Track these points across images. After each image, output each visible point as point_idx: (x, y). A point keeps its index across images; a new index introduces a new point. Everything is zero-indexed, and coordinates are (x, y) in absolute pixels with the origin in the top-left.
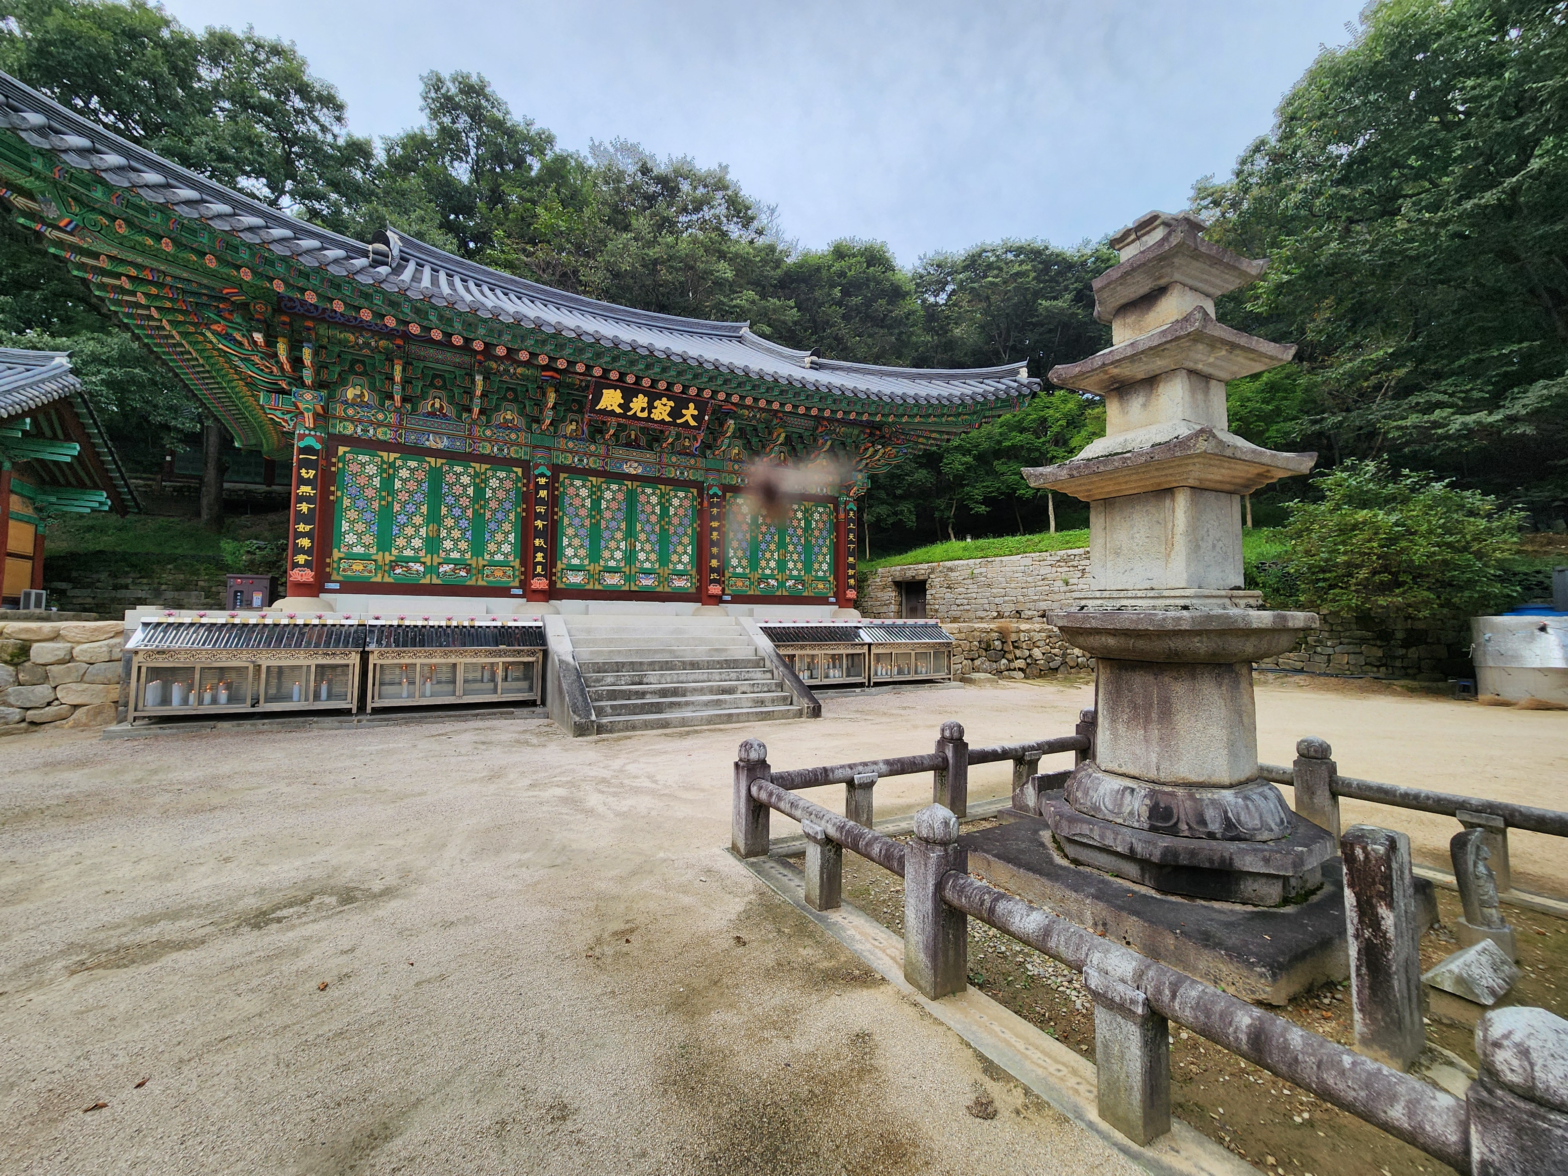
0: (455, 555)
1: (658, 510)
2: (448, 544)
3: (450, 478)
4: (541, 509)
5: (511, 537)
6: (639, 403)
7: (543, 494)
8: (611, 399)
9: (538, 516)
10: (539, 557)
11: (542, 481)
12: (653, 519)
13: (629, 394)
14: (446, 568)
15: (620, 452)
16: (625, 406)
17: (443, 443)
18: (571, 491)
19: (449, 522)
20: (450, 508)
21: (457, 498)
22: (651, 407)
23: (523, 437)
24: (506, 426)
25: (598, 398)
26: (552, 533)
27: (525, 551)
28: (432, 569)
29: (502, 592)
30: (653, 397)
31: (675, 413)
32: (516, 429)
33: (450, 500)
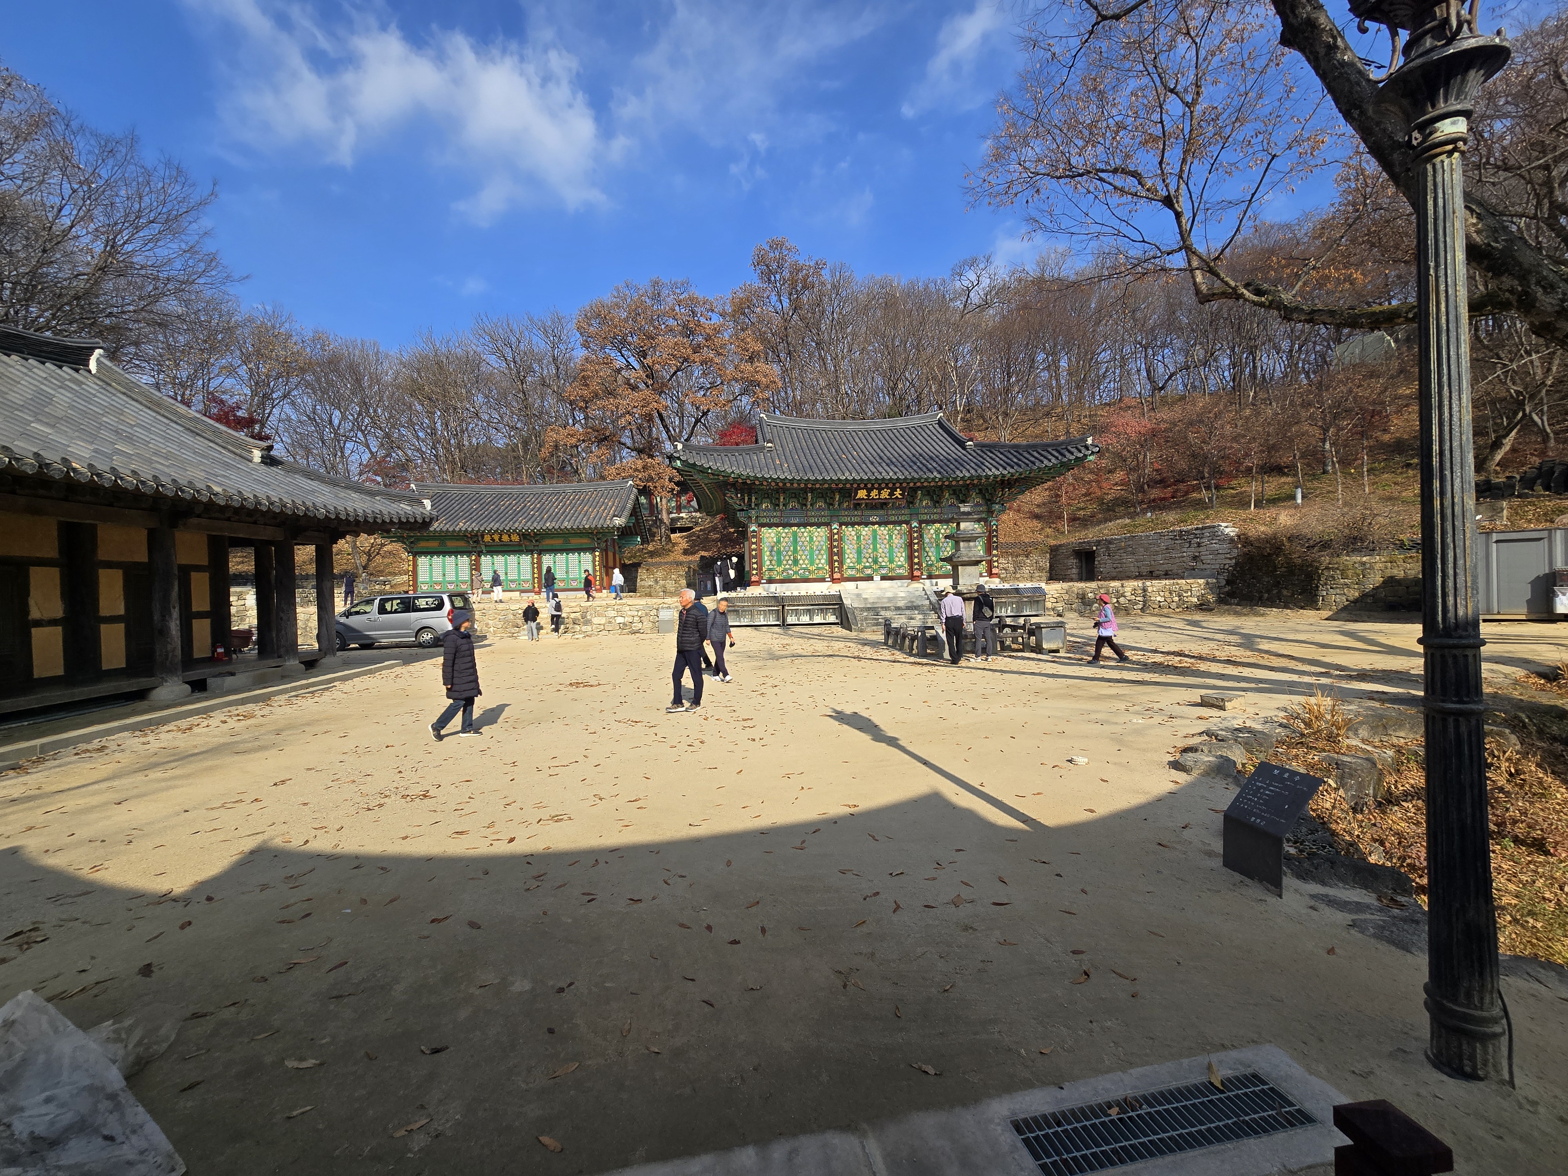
0: (804, 566)
1: (887, 537)
2: (801, 562)
3: (800, 534)
4: (835, 544)
5: (825, 557)
6: (874, 494)
7: (836, 537)
8: (862, 494)
9: (835, 547)
10: (836, 564)
11: (835, 531)
12: (885, 542)
13: (869, 491)
14: (801, 571)
15: (867, 513)
16: (868, 495)
17: (796, 521)
18: (847, 533)
19: (801, 553)
20: (801, 546)
21: (803, 542)
22: (880, 493)
23: (826, 513)
24: (820, 509)
25: (856, 494)
26: (841, 554)
27: (831, 563)
28: (796, 573)
29: (823, 580)
30: (880, 490)
31: (891, 494)
32: (823, 510)
33: (801, 543)
